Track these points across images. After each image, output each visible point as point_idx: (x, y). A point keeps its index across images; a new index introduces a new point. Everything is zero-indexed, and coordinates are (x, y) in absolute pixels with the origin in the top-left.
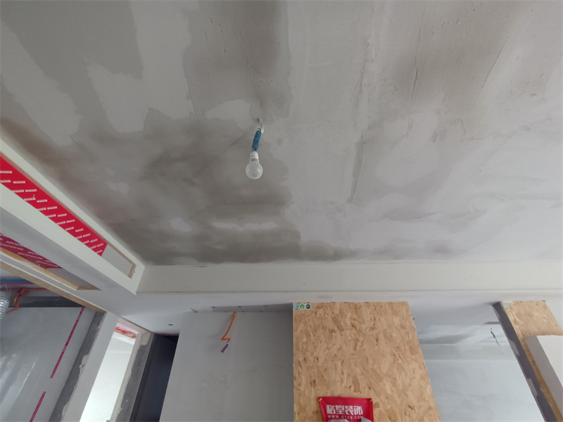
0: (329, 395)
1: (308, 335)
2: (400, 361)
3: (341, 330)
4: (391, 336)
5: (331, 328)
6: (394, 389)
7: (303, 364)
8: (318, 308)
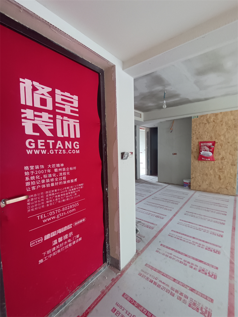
0: (202, 141)
1: (197, 126)
2: (229, 130)
3: (209, 123)
4: (228, 123)
5: (205, 123)
6: (224, 138)
7: (195, 134)
8: (201, 117)
